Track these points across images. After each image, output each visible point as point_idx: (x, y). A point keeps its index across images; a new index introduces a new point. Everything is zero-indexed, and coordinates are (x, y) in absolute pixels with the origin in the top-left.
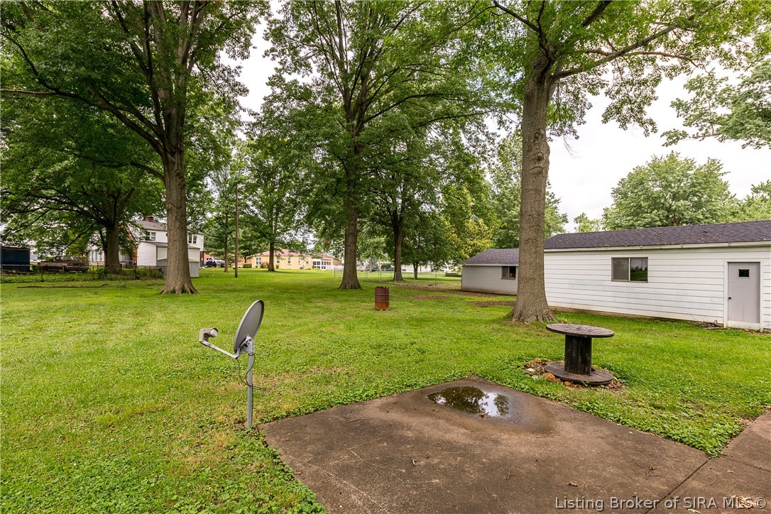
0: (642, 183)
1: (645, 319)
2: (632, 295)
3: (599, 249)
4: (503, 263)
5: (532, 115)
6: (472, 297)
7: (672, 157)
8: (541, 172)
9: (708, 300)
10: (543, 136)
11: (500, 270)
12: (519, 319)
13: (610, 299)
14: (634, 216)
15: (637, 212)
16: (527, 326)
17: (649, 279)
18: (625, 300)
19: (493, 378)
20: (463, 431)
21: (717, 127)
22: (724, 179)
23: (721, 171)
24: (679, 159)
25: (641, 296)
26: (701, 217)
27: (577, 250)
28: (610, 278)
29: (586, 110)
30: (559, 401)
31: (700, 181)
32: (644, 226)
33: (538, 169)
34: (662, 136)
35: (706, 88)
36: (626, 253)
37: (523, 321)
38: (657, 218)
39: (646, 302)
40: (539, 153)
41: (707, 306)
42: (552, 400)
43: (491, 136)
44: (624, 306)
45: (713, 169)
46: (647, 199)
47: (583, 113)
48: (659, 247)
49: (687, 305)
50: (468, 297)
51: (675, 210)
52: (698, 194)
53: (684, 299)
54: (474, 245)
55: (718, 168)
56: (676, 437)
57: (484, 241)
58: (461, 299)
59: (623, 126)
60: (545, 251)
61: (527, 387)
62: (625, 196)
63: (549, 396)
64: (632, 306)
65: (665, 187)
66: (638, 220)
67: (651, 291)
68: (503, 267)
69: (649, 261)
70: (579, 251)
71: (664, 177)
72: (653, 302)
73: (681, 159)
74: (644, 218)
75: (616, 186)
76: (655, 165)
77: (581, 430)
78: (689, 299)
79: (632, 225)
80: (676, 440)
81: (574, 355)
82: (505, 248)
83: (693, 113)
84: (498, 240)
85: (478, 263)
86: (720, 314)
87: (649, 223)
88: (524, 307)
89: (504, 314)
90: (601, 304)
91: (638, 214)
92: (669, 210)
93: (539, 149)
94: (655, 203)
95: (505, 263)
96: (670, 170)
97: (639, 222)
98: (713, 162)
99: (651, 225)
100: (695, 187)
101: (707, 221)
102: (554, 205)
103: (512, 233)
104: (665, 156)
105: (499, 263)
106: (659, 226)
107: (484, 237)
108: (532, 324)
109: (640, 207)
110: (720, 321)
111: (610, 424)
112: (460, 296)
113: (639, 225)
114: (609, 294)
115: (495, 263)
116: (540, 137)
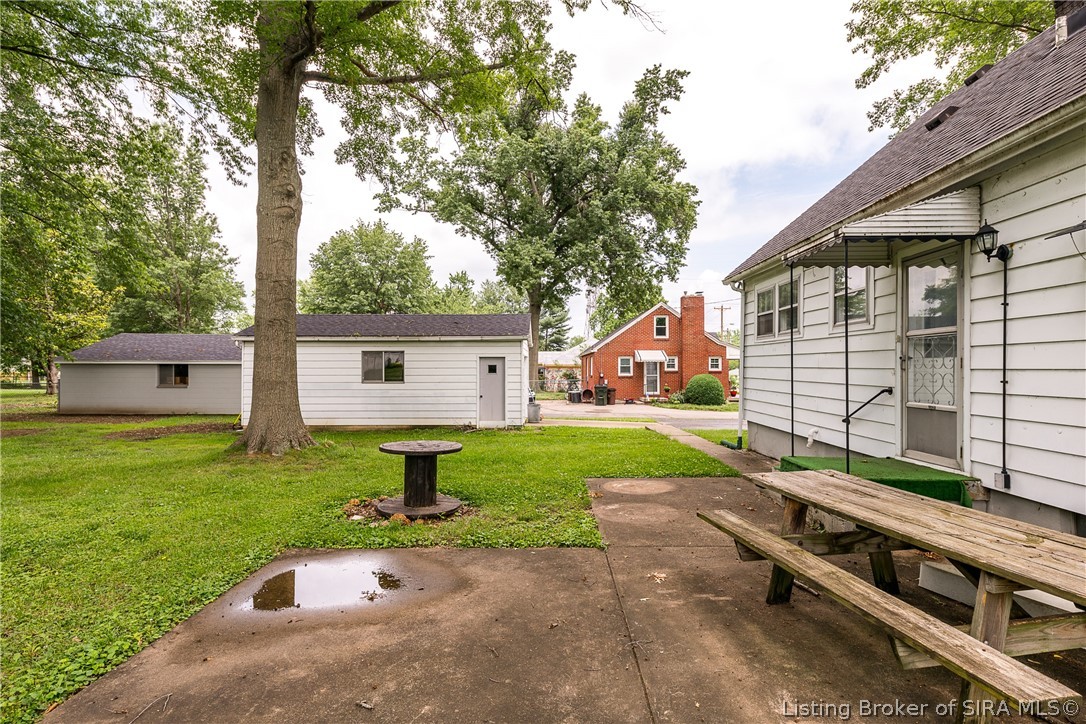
0: (347, 254)
1: (401, 429)
2: (386, 400)
3: (347, 339)
4: (160, 359)
5: (275, 121)
6: (101, 425)
7: (380, 226)
8: (292, 217)
9: (463, 400)
10: (294, 159)
11: (155, 373)
12: (260, 449)
13: (360, 408)
14: (338, 296)
15: (342, 291)
16: (280, 459)
17: (405, 380)
18: (379, 407)
19: (325, 543)
20: (372, 628)
21: (432, 203)
22: (429, 263)
23: (426, 254)
24: (387, 232)
25: (397, 400)
26: (409, 305)
27: (316, 339)
28: (360, 379)
29: (314, 136)
30: (437, 544)
31: (407, 262)
32: (351, 310)
33: (288, 210)
34: (375, 198)
35: (419, 155)
36: (379, 344)
37: (269, 452)
38: (366, 302)
39: (403, 407)
40: (289, 184)
41: (462, 407)
42: (426, 546)
43: (137, 123)
44: (378, 415)
45: (419, 248)
46: (354, 275)
47: (309, 140)
48: (416, 339)
49: (444, 408)
50: (96, 426)
51: (384, 294)
52: (406, 276)
53: (442, 400)
54: (68, 324)
55: (424, 250)
56: (568, 543)
57: (93, 317)
58: (80, 431)
59: (360, 174)
60: (298, 339)
61: (387, 540)
62: (325, 266)
63: (420, 543)
64: (386, 414)
65: (374, 263)
66: (343, 303)
67: (408, 393)
68: (161, 365)
69: (405, 356)
70: (319, 341)
71: (373, 251)
72: (410, 407)
73: (388, 230)
74: (351, 299)
75: (316, 253)
76: (361, 231)
77: (494, 568)
78: (446, 400)
79: (337, 308)
80: (568, 546)
81: (420, 482)
82: (137, 332)
83: (405, 179)
84: (122, 317)
85: (103, 358)
86: (473, 414)
87: (357, 307)
88: (269, 428)
89: (222, 447)
90: (348, 415)
91: (343, 295)
92: (377, 292)
93: (289, 179)
94: (364, 284)
95: (165, 359)
96: (378, 244)
97: (345, 305)
98: (418, 242)
99: (358, 309)
100: (403, 268)
101: (414, 309)
102: (228, 266)
103: (153, 306)
104: (372, 224)
105: (152, 358)
106: (368, 312)
107: (92, 309)
108: (286, 454)
109: (346, 285)
110: (473, 424)
111: (508, 552)
112: (75, 425)
113: (345, 309)
114: (359, 400)
115: (144, 359)
116: (290, 160)
